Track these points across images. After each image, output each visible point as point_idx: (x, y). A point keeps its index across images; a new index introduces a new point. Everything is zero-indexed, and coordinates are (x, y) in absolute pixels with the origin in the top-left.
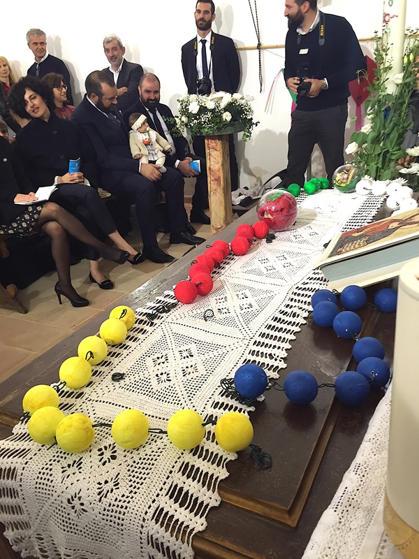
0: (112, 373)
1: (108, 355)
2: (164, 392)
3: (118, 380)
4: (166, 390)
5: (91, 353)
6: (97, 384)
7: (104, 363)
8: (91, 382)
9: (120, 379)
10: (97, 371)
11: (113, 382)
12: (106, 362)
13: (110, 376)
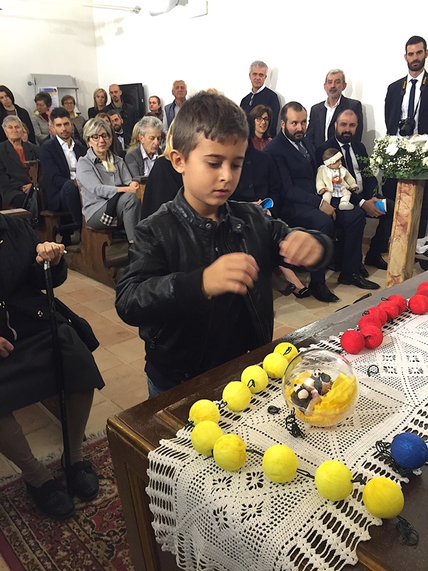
0: (269, 405)
1: (267, 387)
2: (315, 437)
3: (273, 413)
4: (317, 435)
5: (253, 382)
6: (253, 412)
7: (262, 394)
8: (249, 409)
9: (275, 413)
10: (255, 400)
11: (268, 414)
12: (264, 393)
13: (266, 407)
